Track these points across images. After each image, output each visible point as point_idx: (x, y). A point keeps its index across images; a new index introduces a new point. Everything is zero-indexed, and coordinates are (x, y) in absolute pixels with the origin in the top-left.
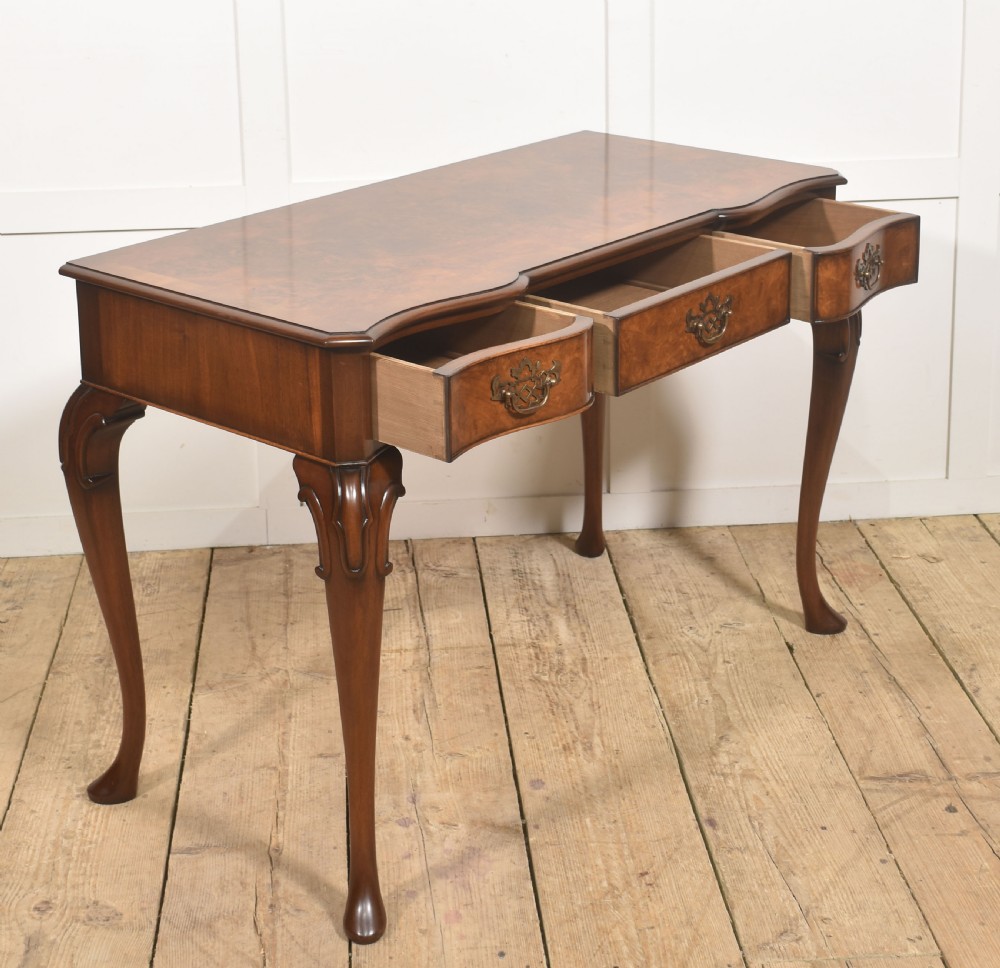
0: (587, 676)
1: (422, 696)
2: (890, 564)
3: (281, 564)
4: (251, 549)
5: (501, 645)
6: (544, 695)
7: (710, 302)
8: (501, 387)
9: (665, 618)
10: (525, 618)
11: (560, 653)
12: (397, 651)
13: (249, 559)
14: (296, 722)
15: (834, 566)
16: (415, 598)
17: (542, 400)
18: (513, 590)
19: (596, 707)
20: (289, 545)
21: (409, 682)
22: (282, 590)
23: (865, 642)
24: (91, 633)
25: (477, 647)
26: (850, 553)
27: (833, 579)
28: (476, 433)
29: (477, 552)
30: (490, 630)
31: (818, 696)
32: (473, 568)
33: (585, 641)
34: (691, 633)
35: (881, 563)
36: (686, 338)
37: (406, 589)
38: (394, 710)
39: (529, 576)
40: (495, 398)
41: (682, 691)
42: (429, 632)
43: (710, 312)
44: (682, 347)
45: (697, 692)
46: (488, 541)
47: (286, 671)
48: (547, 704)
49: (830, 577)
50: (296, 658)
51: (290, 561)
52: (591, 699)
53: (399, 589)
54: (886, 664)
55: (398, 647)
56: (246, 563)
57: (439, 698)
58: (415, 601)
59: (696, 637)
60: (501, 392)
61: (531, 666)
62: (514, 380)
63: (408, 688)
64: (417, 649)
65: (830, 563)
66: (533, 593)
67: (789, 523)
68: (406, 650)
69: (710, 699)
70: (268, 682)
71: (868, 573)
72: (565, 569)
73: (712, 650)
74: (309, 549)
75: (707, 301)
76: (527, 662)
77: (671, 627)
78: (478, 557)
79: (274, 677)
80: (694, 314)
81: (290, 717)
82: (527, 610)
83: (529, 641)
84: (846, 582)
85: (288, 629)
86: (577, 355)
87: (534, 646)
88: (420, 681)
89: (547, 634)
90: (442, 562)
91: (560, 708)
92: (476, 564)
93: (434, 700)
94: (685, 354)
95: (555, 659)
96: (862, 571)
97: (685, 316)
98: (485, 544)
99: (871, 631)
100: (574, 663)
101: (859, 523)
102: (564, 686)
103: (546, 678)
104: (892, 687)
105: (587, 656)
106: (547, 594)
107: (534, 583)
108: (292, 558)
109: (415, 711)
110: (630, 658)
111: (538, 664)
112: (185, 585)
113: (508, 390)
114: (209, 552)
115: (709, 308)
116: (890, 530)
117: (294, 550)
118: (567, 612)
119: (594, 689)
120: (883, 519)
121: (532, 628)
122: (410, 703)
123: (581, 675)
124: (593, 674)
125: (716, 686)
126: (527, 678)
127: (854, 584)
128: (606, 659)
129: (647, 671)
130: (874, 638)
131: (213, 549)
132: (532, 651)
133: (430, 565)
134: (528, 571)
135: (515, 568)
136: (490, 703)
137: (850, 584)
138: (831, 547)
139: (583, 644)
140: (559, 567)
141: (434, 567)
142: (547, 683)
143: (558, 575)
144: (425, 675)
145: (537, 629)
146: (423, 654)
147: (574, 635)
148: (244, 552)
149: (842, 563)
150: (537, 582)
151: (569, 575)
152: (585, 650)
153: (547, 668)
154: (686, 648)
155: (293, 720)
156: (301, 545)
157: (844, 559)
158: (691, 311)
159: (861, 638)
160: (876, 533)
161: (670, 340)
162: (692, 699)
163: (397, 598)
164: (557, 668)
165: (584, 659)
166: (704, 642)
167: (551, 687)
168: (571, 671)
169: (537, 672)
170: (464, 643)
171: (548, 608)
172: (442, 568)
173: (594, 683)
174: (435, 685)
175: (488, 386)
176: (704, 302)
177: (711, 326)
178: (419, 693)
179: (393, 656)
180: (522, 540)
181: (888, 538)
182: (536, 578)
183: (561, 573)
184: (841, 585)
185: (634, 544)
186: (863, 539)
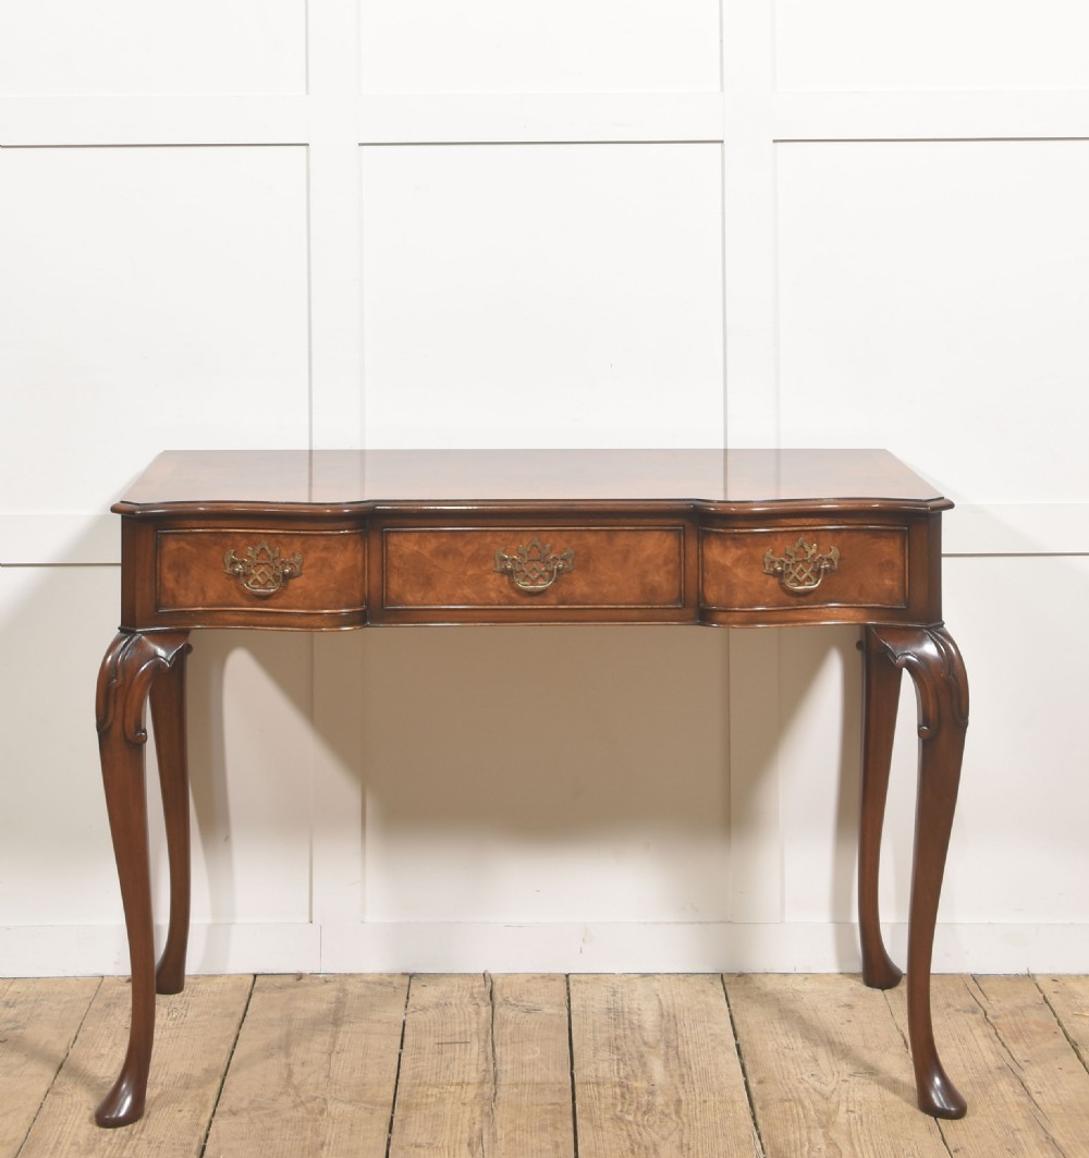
0: (680, 1118)
1: (481, 1130)
2: (1069, 1022)
3: (335, 993)
4: (300, 976)
5: (582, 1083)
6: (625, 1133)
9: (783, 1064)
10: (615, 1057)
11: (652, 1093)
12: (457, 1084)
13: (296, 987)
14: (328, 1149)
15: (1000, 1021)
16: (487, 1032)
18: (606, 1028)
19: (685, 1149)
20: (346, 974)
21: (467, 1115)
22: (331, 1019)
23: (1024, 1100)
24: (102, 1055)
25: (553, 1083)
26: (1022, 1009)
27: (996, 1034)
29: (568, 989)
30: (572, 1068)
31: (956, 1151)
32: (561, 1005)
33: (683, 1083)
34: (812, 1080)
35: (1059, 1022)
37: (478, 1023)
38: (446, 1143)
39: (626, 1015)
41: (792, 1137)
42: (498, 1067)
45: (809, 1140)
46: (583, 978)
47: (325, 1100)
48: (628, 1143)
49: (993, 1031)
50: (338, 1087)
51: (344, 990)
52: (681, 1141)
53: (470, 1023)
54: (1045, 1124)
55: (460, 1080)
56: (292, 991)
57: (500, 1133)
58: (487, 1036)
59: (817, 1085)
61: (614, 1105)
63: (466, 1122)
64: (482, 1083)
65: (994, 1017)
66: (628, 1032)
67: (952, 974)
68: (468, 1084)
69: (824, 1147)
70: (301, 1109)
71: (1041, 1030)
72: (671, 1010)
73: (834, 1098)
74: (369, 979)
76: (610, 1101)
77: (789, 1072)
78: (569, 994)
79: (309, 1105)
81: (322, 1145)
82: (618, 1049)
83: (617, 1080)
84: (1011, 1038)
85: (333, 1058)
87: (621, 1085)
88: (481, 1115)
89: (639, 1074)
90: (525, 997)
91: (643, 1148)
92: (565, 1002)
93: (494, 1134)
95: (644, 1099)
96: (1034, 1027)
98: (579, 982)
99: (1033, 1089)
100: (667, 1105)
101: (1038, 978)
102: (650, 1126)
103: (630, 1118)
104: (1048, 1147)
105: (683, 1098)
106: (645, 1034)
107: (631, 1022)
108: (347, 987)
109: (469, 1145)
110: (734, 1102)
111: (623, 1104)
112: (219, 1010)
114: (252, 978)
116: (1077, 987)
117: (351, 980)
118: (667, 1053)
119: (686, 1131)
120: (1069, 975)
121: (622, 1066)
122: (466, 1136)
123: (674, 1117)
124: (687, 1116)
125: (833, 1134)
126: (608, 1116)
127: (1021, 1041)
128: (705, 1101)
129: (754, 1118)
130: (1036, 1097)
131: (255, 976)
132: (618, 1090)
133: (511, 999)
134: (626, 1010)
135: (611, 1007)
136: (560, 1140)
137: (1016, 1040)
138: (999, 1001)
139: (680, 1086)
140: (665, 1007)
141: (513, 1002)
142: (630, 1122)
143: (662, 1016)
144: (487, 1109)
145: (628, 1068)
146: (488, 1089)
147: (672, 1076)
148: (290, 980)
149: (1010, 1017)
150: (636, 1022)
151: (675, 1017)
152: (681, 1092)
153: (634, 1107)
154: (803, 1095)
155: (325, 1148)
156: (361, 974)
157: (1013, 1014)
159: (1019, 1095)
160: (1058, 989)
162: (802, 1146)
163: (465, 1031)
164: (644, 1109)
165: (679, 1102)
166: (827, 1089)
167: (635, 1127)
168: (662, 1112)
169: (621, 1111)
170: (538, 1079)
171: (644, 1049)
172: (525, 1004)
173: (687, 1125)
174: (498, 1119)
178: (477, 1127)
179: (453, 1089)
180: (624, 978)
181: (1072, 995)
182: (635, 1018)
183: (665, 1014)
184: (1004, 1040)
185: (758, 988)
186: (1041, 995)
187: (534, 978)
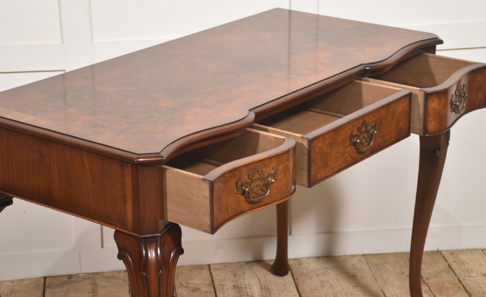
2: (464, 280)
3: (90, 286)
4: (70, 277)
7: (363, 126)
8: (242, 185)
13: (69, 283)
17: (266, 192)
20: (94, 274)
26: (439, 273)
27: (430, 289)
28: (228, 215)
29: (211, 274)
32: (209, 285)
35: (459, 279)
36: (349, 149)
39: (244, 289)
40: (239, 192)
43: (364, 132)
44: (347, 155)
46: (218, 266)
49: (428, 289)
51: (95, 283)
56: (67, 286)
60: (242, 188)
62: (249, 180)
65: (427, 279)
67: (400, 253)
71: (451, 286)
72: (266, 284)
74: (107, 275)
75: (362, 125)
78: (212, 277)
80: (354, 134)
84: (438, 292)
86: (286, 163)
90: (190, 281)
92: (211, 282)
94: (349, 159)
96: (447, 284)
97: (348, 136)
98: (216, 269)
101: (443, 253)
107: (247, 294)
113: (246, 187)
114: (43, 280)
115: (363, 129)
116: (463, 257)
117: (97, 276)
120: (458, 250)
127: (443, 293)
131: (45, 278)
133: (183, 283)
134: (243, 286)
135: (235, 284)
137: (440, 293)
138: (427, 269)
140: (262, 283)
141: (185, 285)
143: (262, 288)
148: (65, 279)
149: (435, 279)
150: (249, 293)
151: (268, 289)
156: (102, 273)
157: (436, 276)
158: (352, 131)
160: (454, 259)
161: (341, 151)
172: (191, 285)
175: (234, 185)
176: (360, 126)
177: (364, 141)
180: (239, 266)
181: (462, 263)
182: (249, 290)
183: (263, 287)
184: (434, 294)
185: (307, 268)
186: (447, 264)
187: (193, 268)
